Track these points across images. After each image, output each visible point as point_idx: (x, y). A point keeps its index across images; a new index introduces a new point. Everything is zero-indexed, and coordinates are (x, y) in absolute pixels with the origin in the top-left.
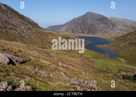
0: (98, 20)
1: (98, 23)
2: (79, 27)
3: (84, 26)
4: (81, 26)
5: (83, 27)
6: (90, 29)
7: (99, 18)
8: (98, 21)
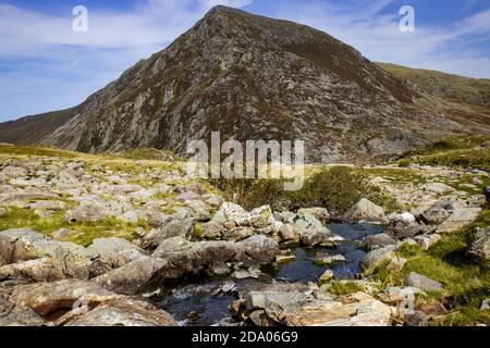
0: (291, 48)
1: (296, 67)
2: (140, 101)
3: (177, 93)
4: (158, 95)
5: (169, 96)
6: (229, 106)
7: (296, 38)
8: (293, 56)
